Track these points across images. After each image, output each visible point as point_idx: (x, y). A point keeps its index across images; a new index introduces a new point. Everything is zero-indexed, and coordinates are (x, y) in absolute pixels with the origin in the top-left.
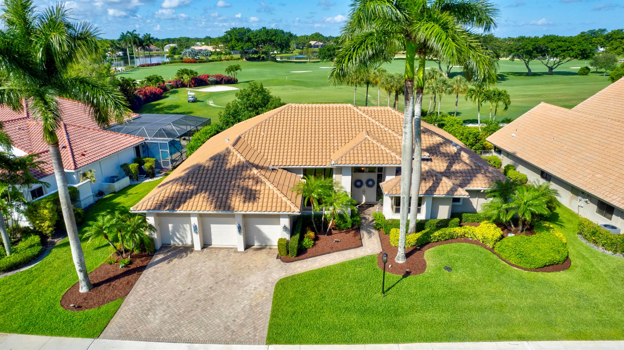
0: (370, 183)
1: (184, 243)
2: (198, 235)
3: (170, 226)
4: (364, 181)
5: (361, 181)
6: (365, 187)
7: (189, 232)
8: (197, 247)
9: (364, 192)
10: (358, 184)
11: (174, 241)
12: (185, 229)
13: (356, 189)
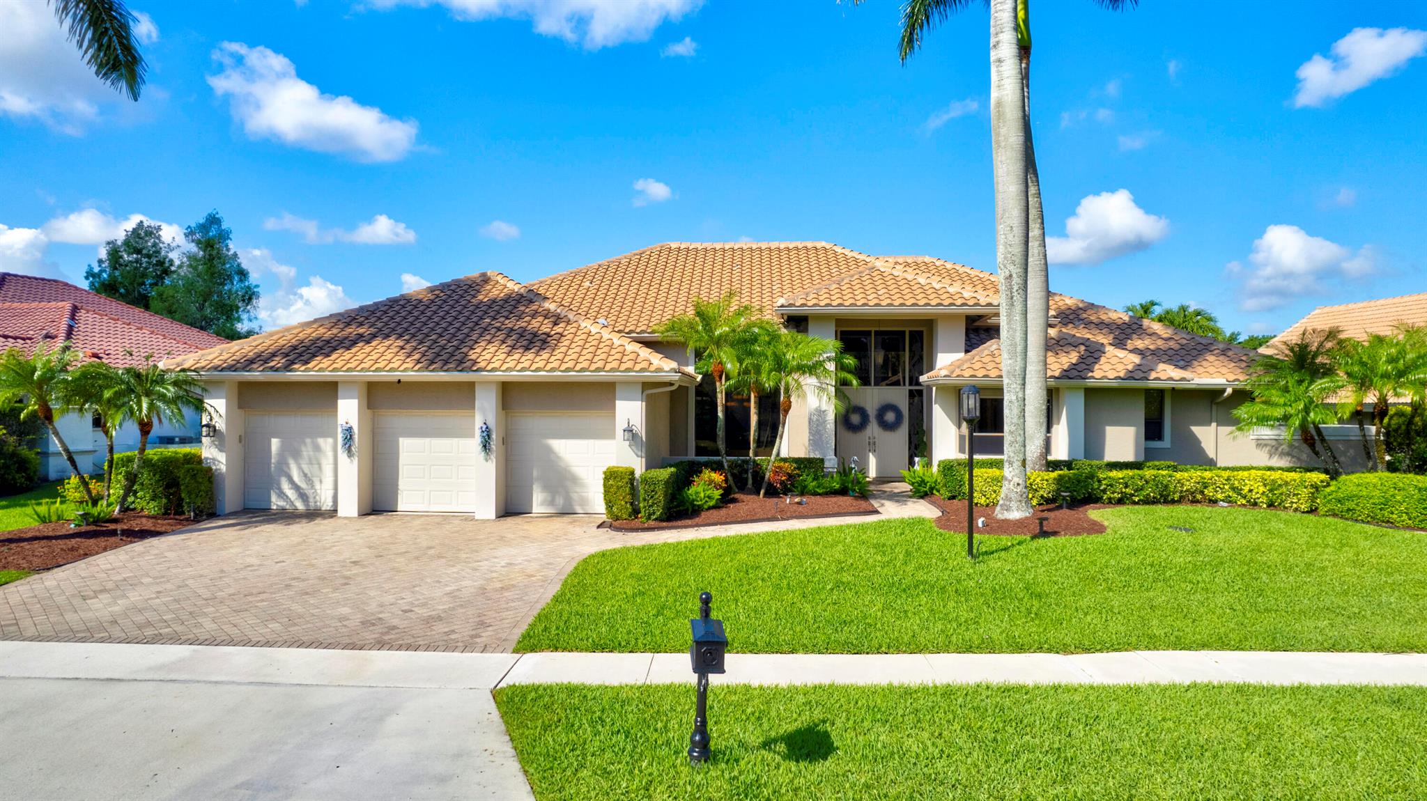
0: (890, 417)
1: (312, 504)
2: (356, 460)
3: (275, 443)
4: (872, 410)
5: (861, 411)
6: (873, 429)
7: (330, 454)
8: (349, 506)
9: (872, 447)
10: (855, 419)
11: (282, 495)
12: (317, 448)
13: (849, 436)
